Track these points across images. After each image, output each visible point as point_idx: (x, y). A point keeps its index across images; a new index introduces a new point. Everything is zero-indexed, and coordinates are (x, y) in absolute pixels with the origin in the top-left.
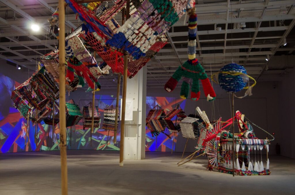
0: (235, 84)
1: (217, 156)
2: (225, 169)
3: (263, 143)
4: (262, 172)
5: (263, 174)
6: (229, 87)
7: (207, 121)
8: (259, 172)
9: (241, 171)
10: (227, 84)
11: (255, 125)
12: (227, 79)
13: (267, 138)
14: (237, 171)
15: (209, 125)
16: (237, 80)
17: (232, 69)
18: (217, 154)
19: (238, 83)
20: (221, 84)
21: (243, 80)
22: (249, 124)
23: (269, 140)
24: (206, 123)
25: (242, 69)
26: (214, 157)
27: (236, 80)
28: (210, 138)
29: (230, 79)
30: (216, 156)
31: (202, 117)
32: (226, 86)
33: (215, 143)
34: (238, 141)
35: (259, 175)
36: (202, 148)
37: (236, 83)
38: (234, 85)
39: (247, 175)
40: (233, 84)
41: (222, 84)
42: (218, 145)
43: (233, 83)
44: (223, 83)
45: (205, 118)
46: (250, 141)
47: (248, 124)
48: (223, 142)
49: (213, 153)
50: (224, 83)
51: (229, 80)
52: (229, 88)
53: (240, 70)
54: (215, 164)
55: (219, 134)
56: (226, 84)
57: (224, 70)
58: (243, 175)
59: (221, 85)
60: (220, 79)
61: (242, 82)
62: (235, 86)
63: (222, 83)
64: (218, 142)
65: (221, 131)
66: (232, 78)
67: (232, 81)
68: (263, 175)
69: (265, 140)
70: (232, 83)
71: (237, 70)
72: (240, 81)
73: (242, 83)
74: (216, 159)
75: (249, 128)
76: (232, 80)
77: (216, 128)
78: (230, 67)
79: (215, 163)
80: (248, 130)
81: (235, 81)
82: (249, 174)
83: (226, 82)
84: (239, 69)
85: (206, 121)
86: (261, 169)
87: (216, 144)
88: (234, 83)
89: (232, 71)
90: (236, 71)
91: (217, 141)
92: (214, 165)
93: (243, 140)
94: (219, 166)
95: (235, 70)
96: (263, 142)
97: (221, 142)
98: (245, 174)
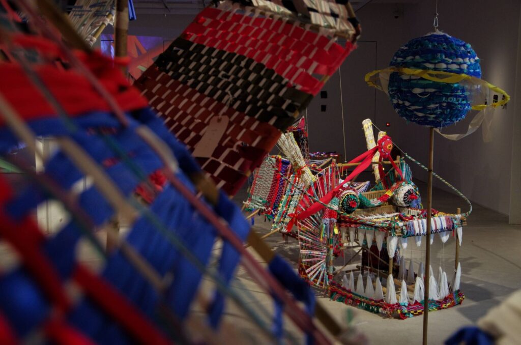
0: (441, 107)
1: (328, 257)
2: (349, 295)
3: (452, 224)
4: (446, 299)
5: (448, 304)
6: (420, 114)
7: (298, 160)
8: (437, 302)
9: (398, 305)
10: (417, 107)
11: (414, 160)
12: (417, 91)
13: (459, 209)
14: (388, 308)
15: (304, 172)
16: (451, 96)
17: (435, 58)
18: (325, 251)
19: (450, 105)
20: (395, 101)
21: (467, 93)
22: (405, 164)
23: (464, 215)
24: (296, 164)
25: (466, 56)
26: (319, 259)
27: (447, 97)
28: (308, 211)
29: (428, 93)
30: (324, 255)
31: (284, 149)
32: (412, 111)
33: (324, 226)
34: (395, 229)
35: (439, 308)
36: (263, 208)
37: (445, 104)
38: (439, 111)
39: (412, 314)
40: (437, 108)
41: (398, 104)
42: (331, 230)
43: (436, 104)
44: (403, 100)
45: (293, 153)
46: (422, 223)
47: (402, 164)
48: (346, 222)
49: (316, 250)
50: (407, 104)
51: (422, 94)
52: (422, 117)
53: (461, 60)
54: (320, 277)
55: (336, 199)
56: (413, 108)
57: (409, 58)
58: (402, 316)
59: (397, 106)
60: (394, 88)
61: (463, 100)
62: (442, 113)
63: (401, 102)
64: (331, 223)
65: (342, 192)
66: (432, 90)
67: (432, 98)
68: (449, 307)
69: (456, 216)
70: (432, 106)
71: (451, 61)
72: (457, 96)
73: (464, 102)
74: (325, 266)
75: (404, 172)
76: (432, 94)
77: (325, 182)
78: (430, 51)
79: (321, 275)
80: (403, 183)
81: (444, 99)
82: (416, 312)
83: (415, 99)
84: (457, 57)
85: (295, 161)
86: (441, 292)
87: (326, 229)
88: (438, 105)
89: (435, 64)
90: (447, 64)
91: (331, 221)
92: (319, 280)
93: (406, 226)
94: (332, 284)
95: (443, 61)
96: (452, 221)
97: (339, 222)
98: (409, 312)
